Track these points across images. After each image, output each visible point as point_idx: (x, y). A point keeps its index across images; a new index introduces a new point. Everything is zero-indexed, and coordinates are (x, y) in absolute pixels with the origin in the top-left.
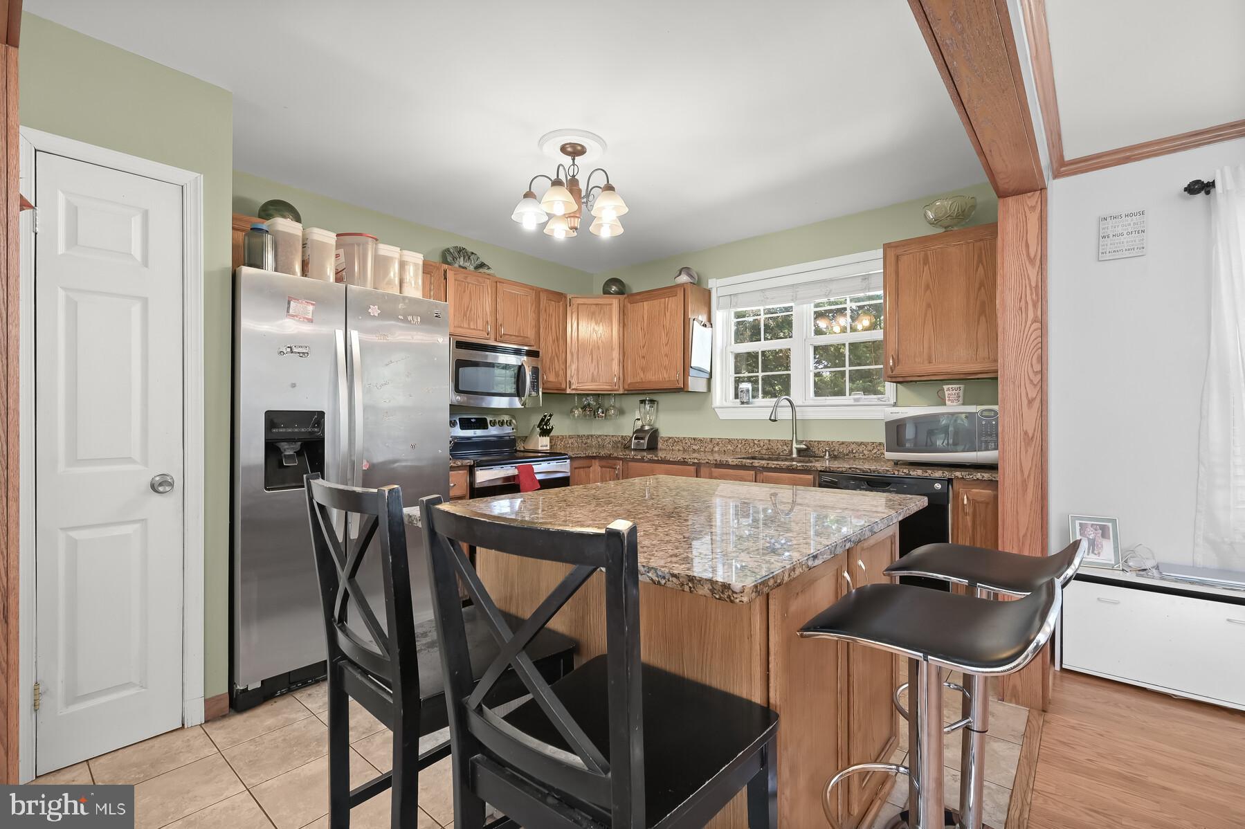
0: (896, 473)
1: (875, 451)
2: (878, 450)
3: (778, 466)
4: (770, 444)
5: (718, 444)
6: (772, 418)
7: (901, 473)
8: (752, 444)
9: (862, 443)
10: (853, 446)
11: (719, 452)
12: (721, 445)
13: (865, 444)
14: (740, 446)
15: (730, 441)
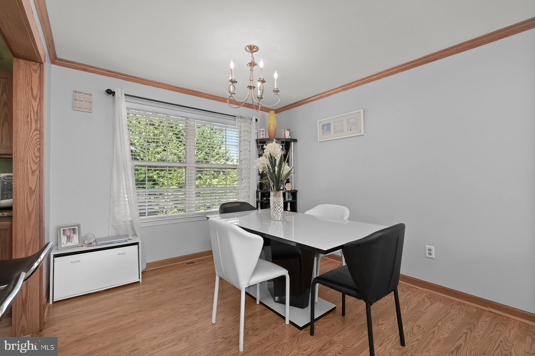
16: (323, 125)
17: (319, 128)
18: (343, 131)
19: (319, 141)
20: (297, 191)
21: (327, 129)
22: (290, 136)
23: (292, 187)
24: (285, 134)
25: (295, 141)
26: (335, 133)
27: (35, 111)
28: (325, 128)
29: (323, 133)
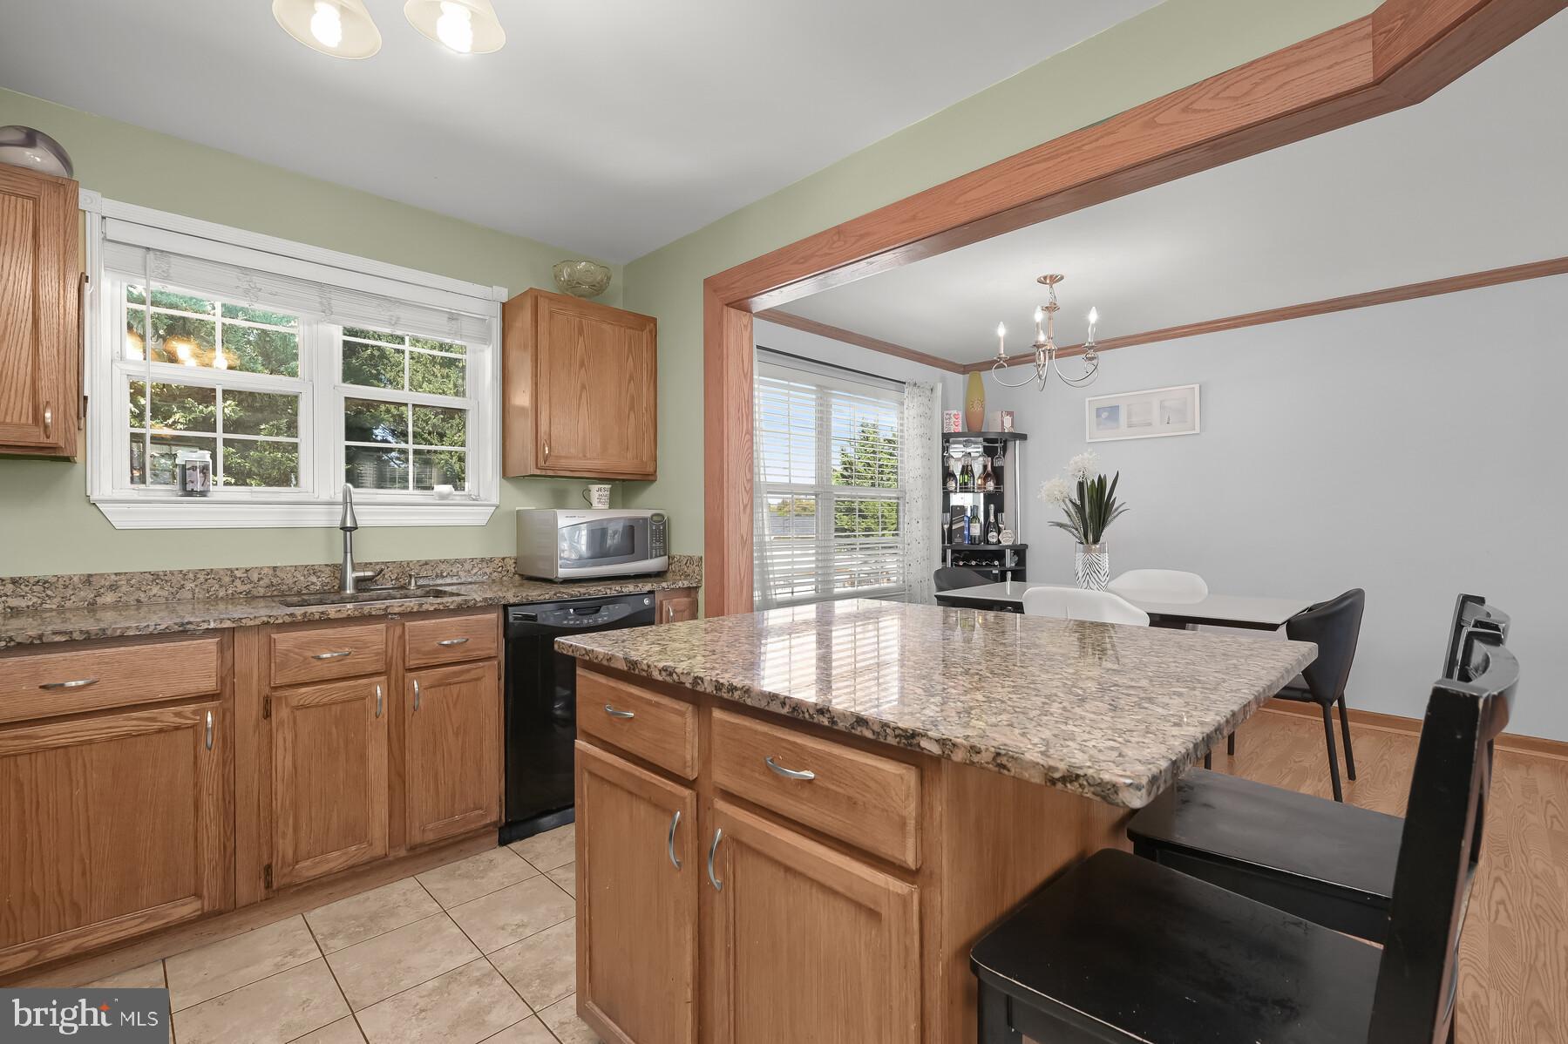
0: (608, 591)
1: (475, 571)
2: (480, 569)
3: (442, 608)
4: (276, 576)
5: (113, 587)
6: (349, 524)
7: (613, 592)
8: (227, 579)
9: (457, 561)
10: (443, 566)
11: (115, 606)
12: (124, 589)
13: (462, 562)
14: (188, 585)
15: (156, 576)
16: (1098, 409)
17: (1089, 415)
18: (1150, 424)
19: (1088, 441)
20: (1026, 546)
21: (1108, 418)
22: (1012, 426)
23: (1016, 534)
24: (1003, 422)
25: (1023, 437)
26: (1130, 426)
27: (746, 399)
28: (1105, 415)
29: (1098, 424)
